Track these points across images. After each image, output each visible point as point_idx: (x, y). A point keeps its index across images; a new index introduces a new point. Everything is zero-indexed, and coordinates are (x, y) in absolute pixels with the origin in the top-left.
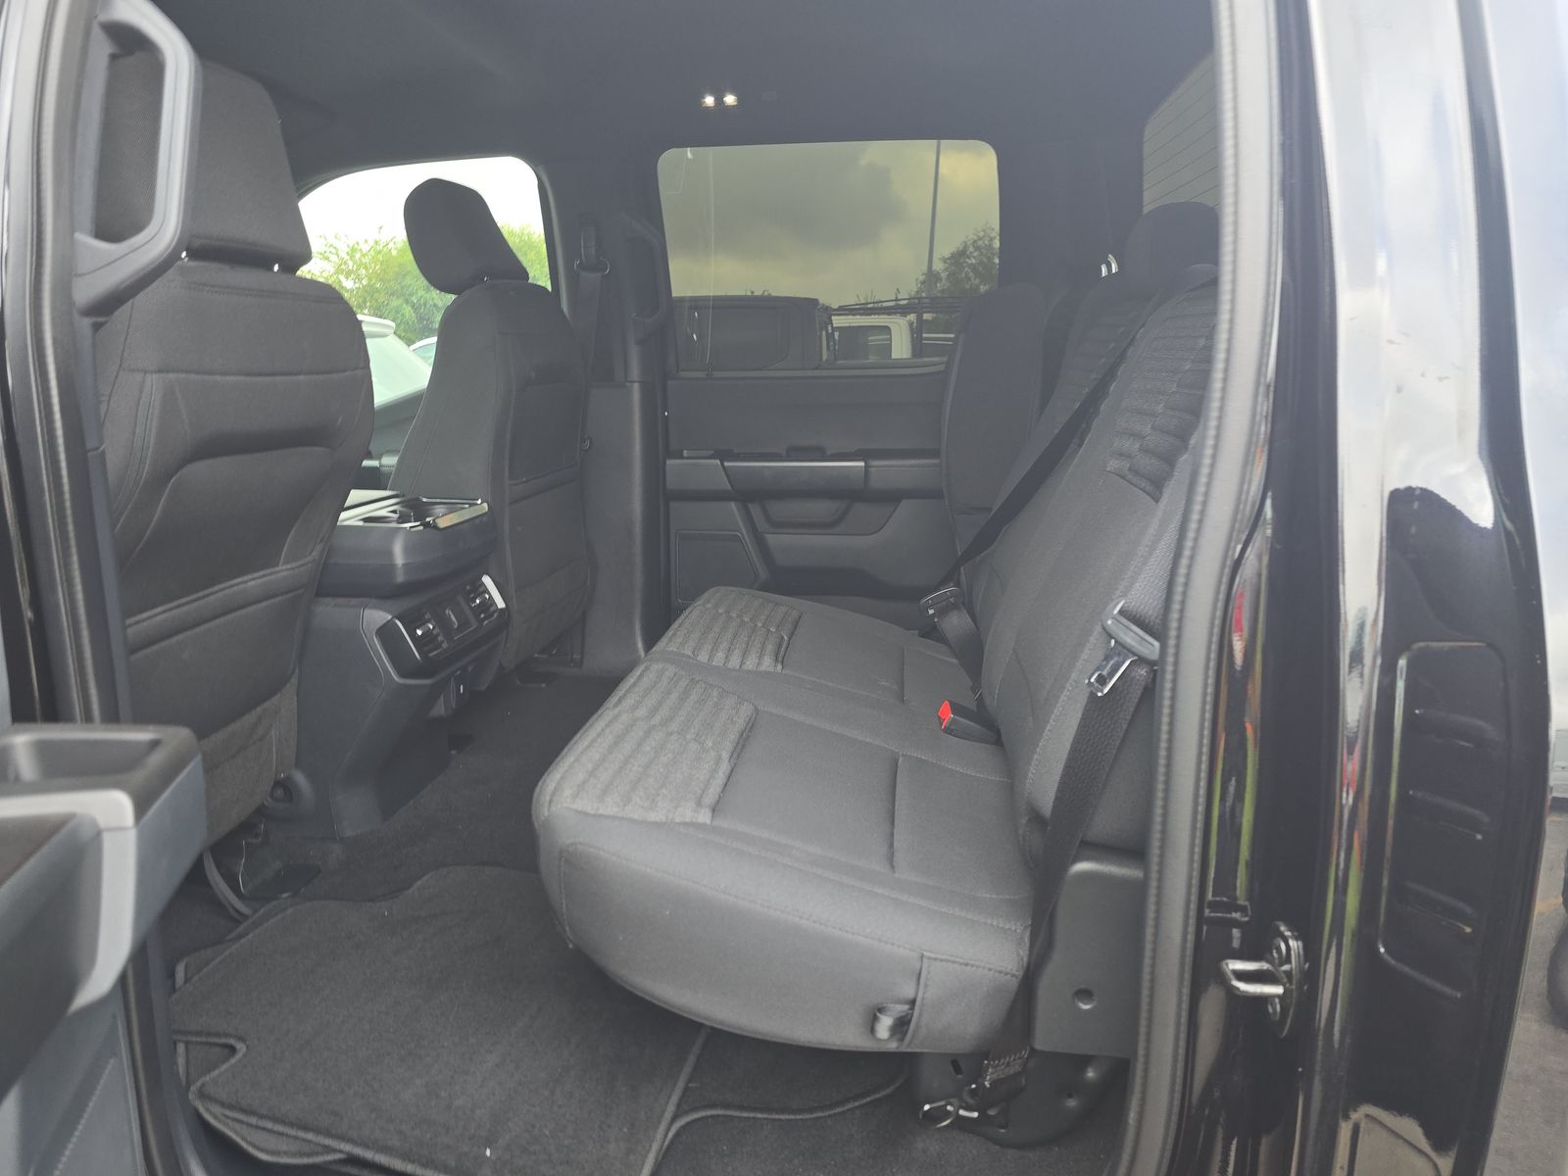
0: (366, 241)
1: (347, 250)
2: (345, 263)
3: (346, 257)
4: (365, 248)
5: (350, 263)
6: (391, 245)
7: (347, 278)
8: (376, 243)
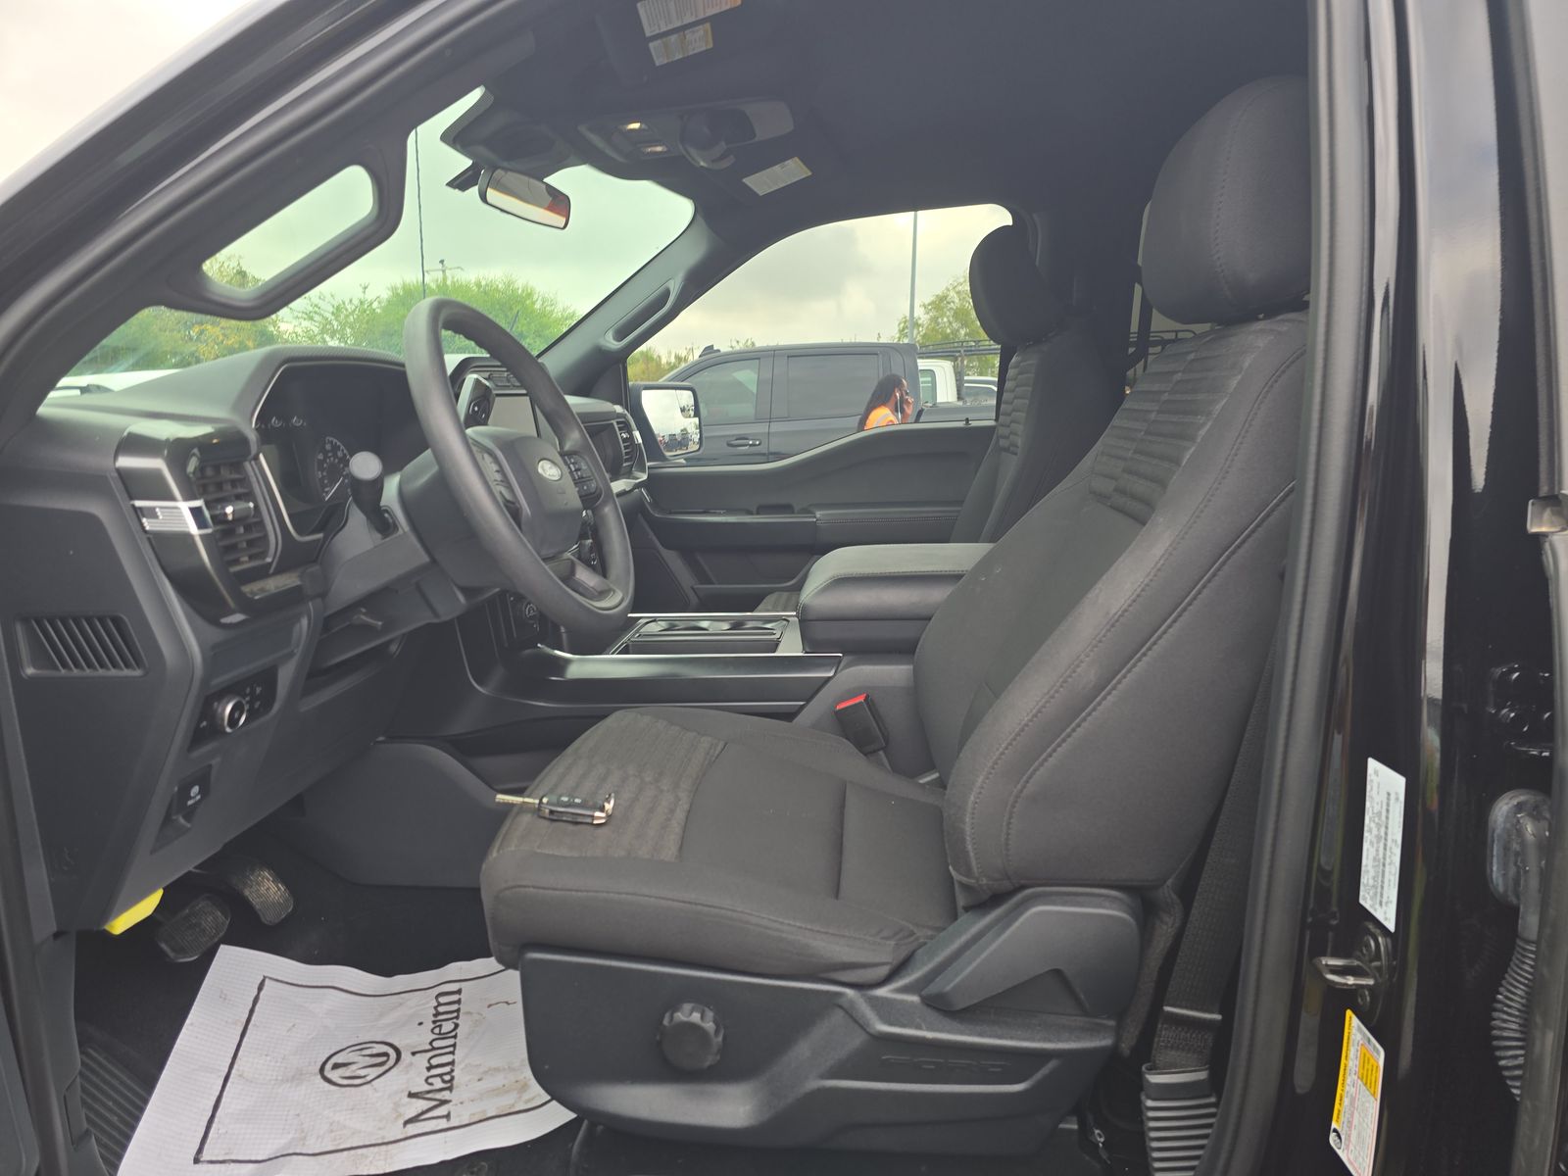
0: (351, 301)
1: (331, 309)
2: (330, 323)
3: (330, 317)
4: (350, 307)
5: (335, 323)
6: (375, 305)
7: (332, 338)
8: (362, 303)
